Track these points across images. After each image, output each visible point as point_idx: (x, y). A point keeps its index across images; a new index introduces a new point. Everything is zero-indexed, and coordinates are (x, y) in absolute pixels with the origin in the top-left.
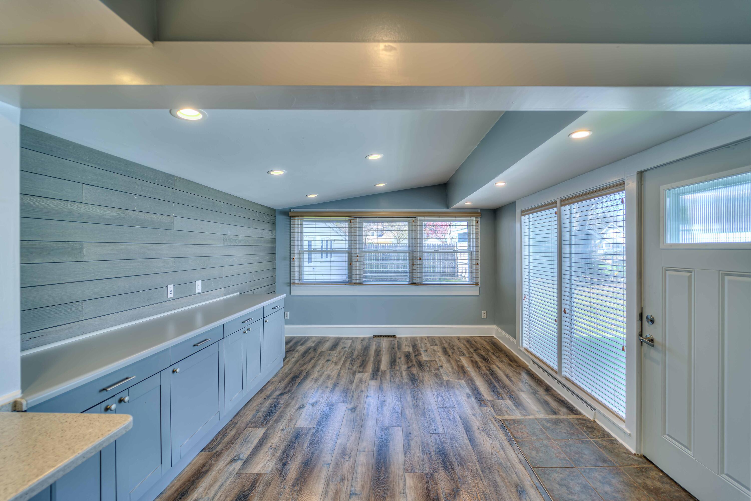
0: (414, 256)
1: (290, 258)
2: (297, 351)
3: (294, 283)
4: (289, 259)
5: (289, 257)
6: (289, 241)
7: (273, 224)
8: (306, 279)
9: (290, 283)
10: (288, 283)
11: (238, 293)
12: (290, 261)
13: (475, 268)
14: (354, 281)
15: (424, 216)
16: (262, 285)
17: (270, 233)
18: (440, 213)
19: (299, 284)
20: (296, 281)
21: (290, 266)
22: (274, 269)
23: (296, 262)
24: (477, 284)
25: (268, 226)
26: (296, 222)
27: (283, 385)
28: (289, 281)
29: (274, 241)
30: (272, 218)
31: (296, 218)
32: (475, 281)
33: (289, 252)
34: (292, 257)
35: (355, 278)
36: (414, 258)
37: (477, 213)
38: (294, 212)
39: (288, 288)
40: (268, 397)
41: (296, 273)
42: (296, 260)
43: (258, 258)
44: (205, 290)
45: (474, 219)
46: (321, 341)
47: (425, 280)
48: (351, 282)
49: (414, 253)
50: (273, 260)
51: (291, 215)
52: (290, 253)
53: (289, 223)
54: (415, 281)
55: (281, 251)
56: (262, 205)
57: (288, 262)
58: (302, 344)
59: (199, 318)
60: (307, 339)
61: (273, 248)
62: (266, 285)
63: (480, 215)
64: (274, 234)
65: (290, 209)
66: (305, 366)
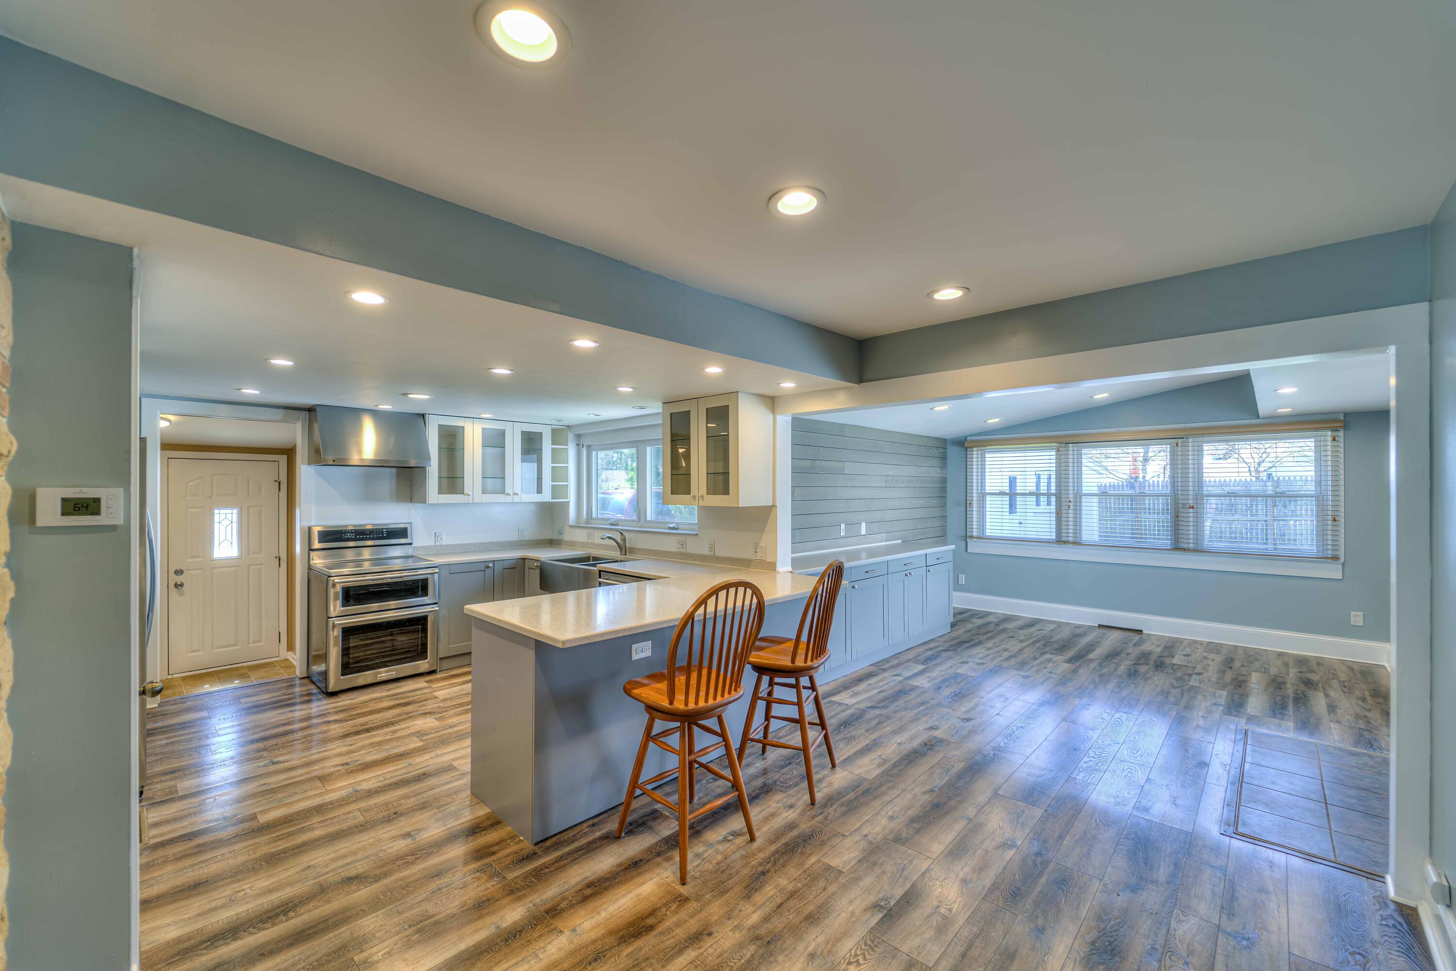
0: (1181, 502)
1: (966, 503)
2: (971, 623)
3: (972, 537)
4: (965, 505)
5: (964, 502)
6: (964, 480)
7: (943, 458)
8: (988, 533)
9: (966, 537)
10: (963, 536)
11: (900, 541)
12: (966, 507)
13: (1330, 527)
14: (1063, 539)
15: (1203, 435)
16: (928, 536)
17: (939, 470)
18: (1237, 427)
19: (978, 538)
20: (975, 534)
21: (966, 514)
22: (944, 517)
23: (974, 509)
24: (1335, 558)
25: (936, 462)
26: (975, 454)
27: (948, 644)
28: (964, 534)
29: (944, 480)
30: (941, 450)
31: (974, 449)
32: (1330, 552)
33: (964, 494)
34: (968, 502)
35: (1066, 535)
36: (1180, 506)
37: (1337, 421)
38: (972, 441)
39: (963, 544)
40: (930, 649)
41: (974, 523)
42: (974, 505)
43: (922, 502)
44: (869, 533)
45: (1329, 433)
46: (1008, 619)
47: (1207, 544)
48: (1060, 541)
49: (1180, 497)
50: (944, 506)
51: (966, 445)
52: (966, 496)
53: (964, 456)
54: (1182, 545)
55: (953, 493)
56: (928, 437)
57: (964, 509)
58: (980, 618)
59: (864, 555)
60: (990, 614)
61: (943, 489)
62: (932, 536)
63: (1342, 424)
64: (945, 472)
65: (966, 438)
66: (978, 636)
